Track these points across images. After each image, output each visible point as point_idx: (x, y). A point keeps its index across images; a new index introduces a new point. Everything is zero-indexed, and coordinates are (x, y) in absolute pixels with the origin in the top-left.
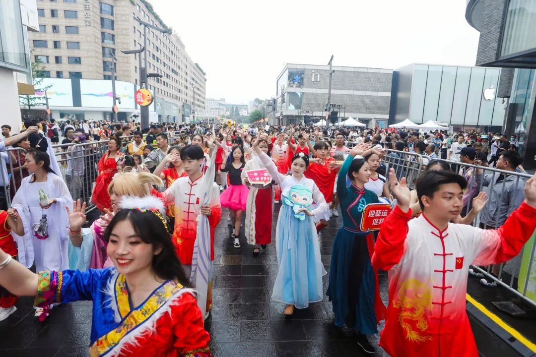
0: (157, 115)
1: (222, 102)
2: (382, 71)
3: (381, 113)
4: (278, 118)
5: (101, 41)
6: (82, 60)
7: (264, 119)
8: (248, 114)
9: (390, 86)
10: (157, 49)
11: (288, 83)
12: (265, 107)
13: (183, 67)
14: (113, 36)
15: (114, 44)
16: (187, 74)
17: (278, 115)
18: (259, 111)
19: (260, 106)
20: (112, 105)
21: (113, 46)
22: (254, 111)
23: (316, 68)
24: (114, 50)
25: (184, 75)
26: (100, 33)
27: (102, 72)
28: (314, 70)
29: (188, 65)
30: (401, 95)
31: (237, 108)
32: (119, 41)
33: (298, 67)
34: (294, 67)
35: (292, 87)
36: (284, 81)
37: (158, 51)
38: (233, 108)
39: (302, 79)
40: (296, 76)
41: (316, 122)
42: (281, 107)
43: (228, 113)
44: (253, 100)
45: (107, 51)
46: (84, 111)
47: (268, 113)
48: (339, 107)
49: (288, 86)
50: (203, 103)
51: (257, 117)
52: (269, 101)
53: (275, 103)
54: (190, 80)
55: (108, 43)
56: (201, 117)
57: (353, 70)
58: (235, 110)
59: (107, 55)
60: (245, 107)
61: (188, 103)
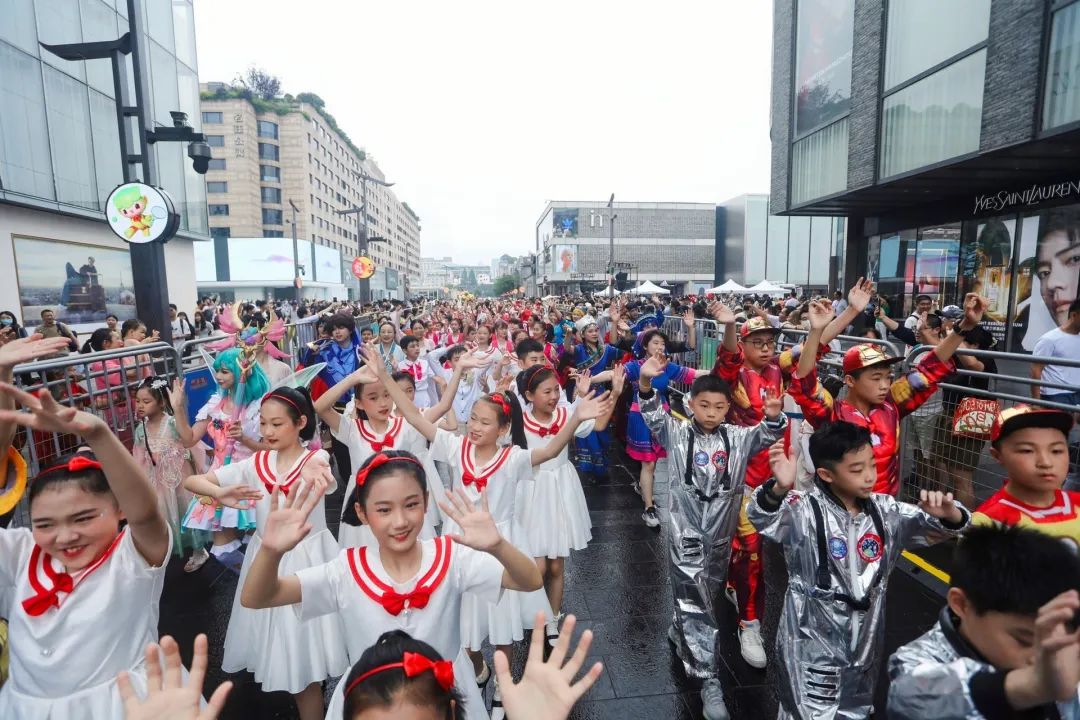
0: (346, 289)
1: (447, 264)
2: (698, 207)
3: (702, 273)
4: (540, 286)
5: (258, 178)
6: (231, 209)
7: (518, 288)
8: (491, 280)
9: (713, 229)
10: (344, 185)
11: (554, 230)
12: (519, 269)
13: (385, 211)
14: (278, 169)
15: (279, 181)
16: (389, 221)
17: (540, 281)
18: (510, 277)
19: (510, 267)
20: (292, 276)
21: (278, 186)
22: (501, 275)
23: (596, 206)
24: (279, 191)
25: (386, 223)
26: (258, 167)
27: (261, 226)
28: (594, 209)
29: (392, 207)
30: (730, 242)
31: (472, 273)
32: (287, 176)
33: (569, 206)
34: (562, 206)
35: (561, 236)
36: (548, 228)
37: (344, 187)
38: (465, 272)
39: (575, 224)
40: (566, 220)
41: (601, 290)
42: (544, 267)
43: (457, 282)
44: (499, 257)
45: (268, 193)
46: (233, 288)
47: (525, 279)
48: (629, 266)
49: (554, 236)
50: (417, 266)
51: (507, 286)
52: (525, 259)
53: (534, 262)
54: (394, 230)
55: (270, 181)
56: (416, 290)
57: (653, 207)
58: (469, 277)
59: (268, 200)
60: (486, 270)
61: (394, 267)
